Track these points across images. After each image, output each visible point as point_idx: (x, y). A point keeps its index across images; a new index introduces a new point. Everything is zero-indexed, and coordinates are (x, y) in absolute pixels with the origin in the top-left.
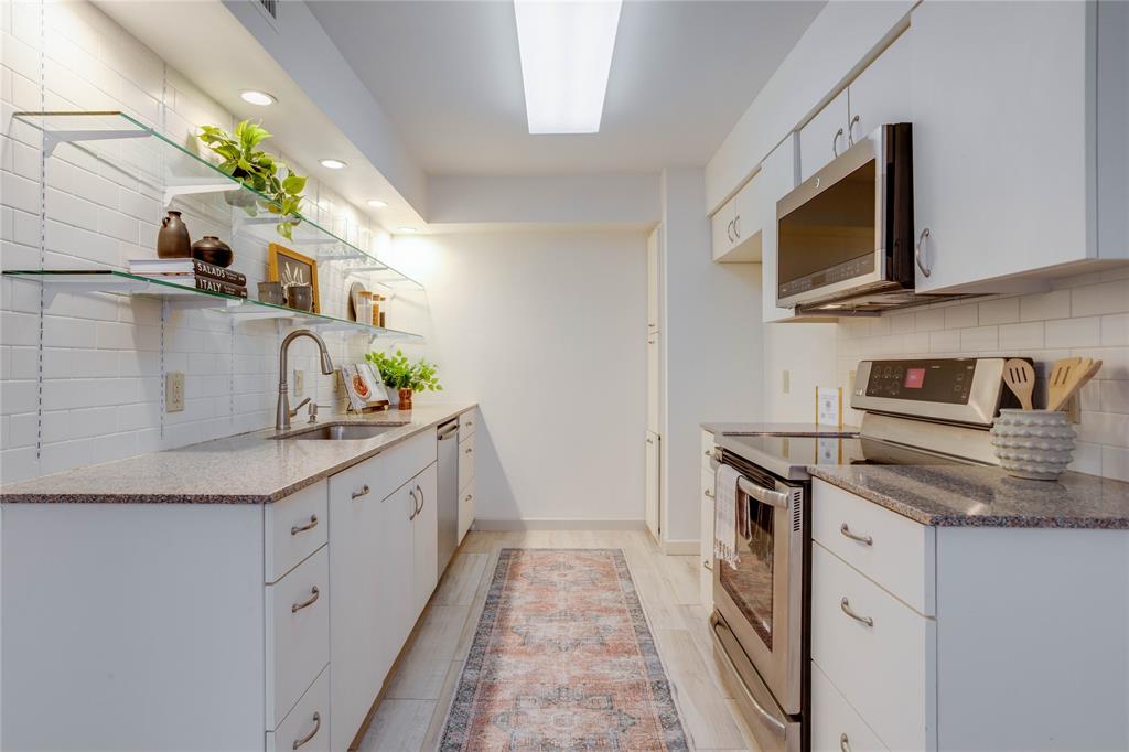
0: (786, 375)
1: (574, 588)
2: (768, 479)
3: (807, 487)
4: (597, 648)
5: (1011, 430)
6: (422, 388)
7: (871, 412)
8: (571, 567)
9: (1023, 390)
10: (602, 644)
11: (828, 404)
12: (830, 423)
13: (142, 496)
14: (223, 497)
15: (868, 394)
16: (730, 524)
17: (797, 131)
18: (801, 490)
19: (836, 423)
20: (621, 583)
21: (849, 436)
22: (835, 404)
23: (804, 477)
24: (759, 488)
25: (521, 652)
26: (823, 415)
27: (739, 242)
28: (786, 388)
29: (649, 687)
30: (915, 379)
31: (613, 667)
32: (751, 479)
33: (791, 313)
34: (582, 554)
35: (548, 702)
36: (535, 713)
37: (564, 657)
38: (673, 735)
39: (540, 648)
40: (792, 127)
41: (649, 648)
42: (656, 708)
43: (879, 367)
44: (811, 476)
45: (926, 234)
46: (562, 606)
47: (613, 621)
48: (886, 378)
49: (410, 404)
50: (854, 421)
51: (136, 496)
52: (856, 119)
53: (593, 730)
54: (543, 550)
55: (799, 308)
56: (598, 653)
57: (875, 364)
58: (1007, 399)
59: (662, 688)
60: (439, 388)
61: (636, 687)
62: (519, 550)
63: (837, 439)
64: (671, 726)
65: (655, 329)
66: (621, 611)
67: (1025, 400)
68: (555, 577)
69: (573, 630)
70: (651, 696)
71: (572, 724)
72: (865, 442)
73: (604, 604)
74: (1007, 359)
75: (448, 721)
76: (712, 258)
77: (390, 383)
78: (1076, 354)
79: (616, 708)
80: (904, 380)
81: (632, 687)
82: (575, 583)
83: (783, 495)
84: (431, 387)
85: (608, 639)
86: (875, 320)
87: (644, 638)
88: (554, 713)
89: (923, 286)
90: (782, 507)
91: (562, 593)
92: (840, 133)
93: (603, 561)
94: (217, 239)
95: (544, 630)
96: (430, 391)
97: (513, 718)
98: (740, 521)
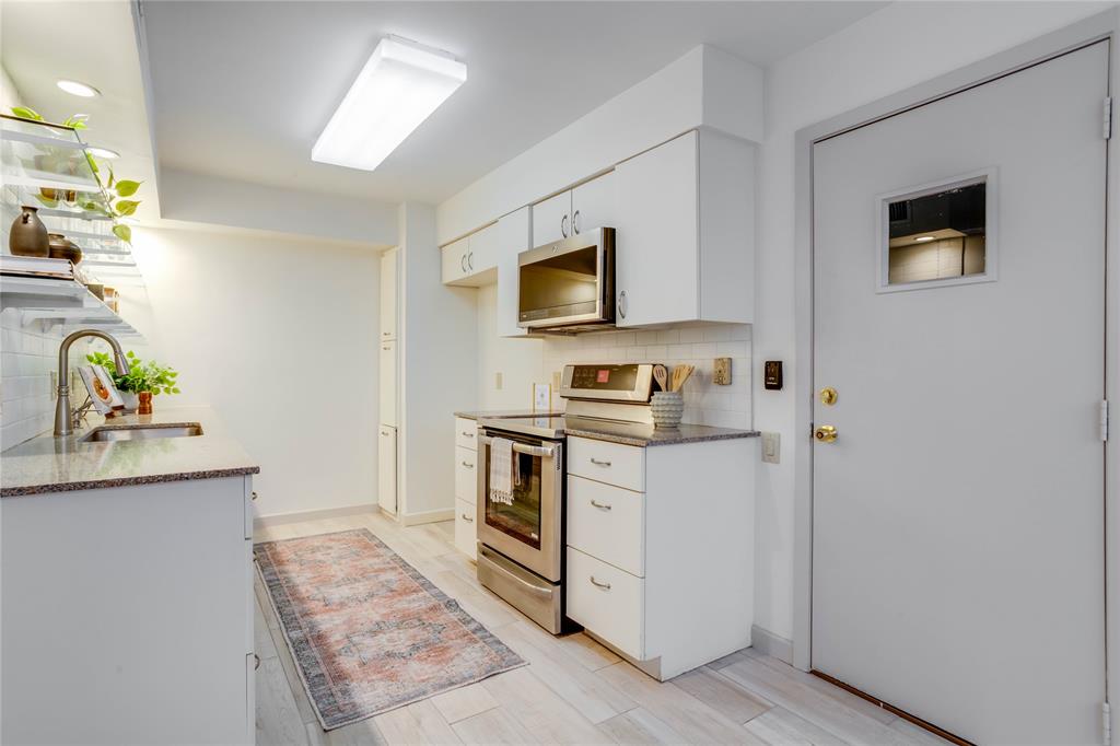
0: (499, 376)
1: (343, 561)
2: (536, 440)
3: (564, 442)
4: (390, 594)
5: (660, 402)
6: (158, 392)
7: (571, 399)
8: (330, 548)
9: (661, 381)
10: (392, 591)
11: (542, 396)
12: (543, 408)
13: (137, 478)
14: (218, 471)
15: (573, 387)
16: (506, 476)
17: (531, 205)
18: (561, 444)
19: (548, 408)
20: (381, 551)
21: (558, 416)
22: (547, 395)
23: (562, 437)
24: (529, 447)
25: (327, 611)
26: (539, 403)
27: (471, 273)
28: (499, 385)
29: (443, 606)
30: (603, 377)
31: (409, 602)
32: (519, 442)
33: (525, 332)
34: (332, 537)
35: (374, 633)
36: (368, 641)
37: (366, 605)
38: (473, 626)
39: (342, 605)
40: (528, 202)
41: (428, 586)
42: (454, 616)
43: (578, 369)
44: (567, 435)
45: (623, 294)
46: (341, 575)
47: (391, 576)
48: (584, 376)
49: (150, 408)
50: (560, 405)
51: (130, 479)
52: (577, 212)
53: (418, 638)
54: (293, 539)
55: (532, 329)
56: (394, 597)
57: (576, 367)
58: (655, 387)
59: (452, 605)
60: (175, 391)
61: (434, 609)
62: (269, 543)
63: (548, 419)
64: (469, 622)
65: (392, 337)
66: (393, 569)
67: (663, 386)
68: (319, 556)
69: (362, 588)
70: (446, 610)
71: (400, 639)
72: (569, 417)
73: (376, 567)
74: (654, 365)
75: (300, 665)
76: (441, 279)
77: (123, 387)
78: (683, 363)
79: (427, 624)
80: (596, 377)
81: (431, 609)
82: (341, 557)
83: (548, 449)
84: (167, 390)
85: (394, 587)
86: (573, 338)
87: (421, 581)
88: (382, 638)
89: (620, 323)
90: (547, 457)
91: (335, 566)
92: (565, 217)
93: (356, 538)
94: (62, 237)
95: (336, 594)
96: (166, 394)
97: (353, 649)
98: (514, 473)
